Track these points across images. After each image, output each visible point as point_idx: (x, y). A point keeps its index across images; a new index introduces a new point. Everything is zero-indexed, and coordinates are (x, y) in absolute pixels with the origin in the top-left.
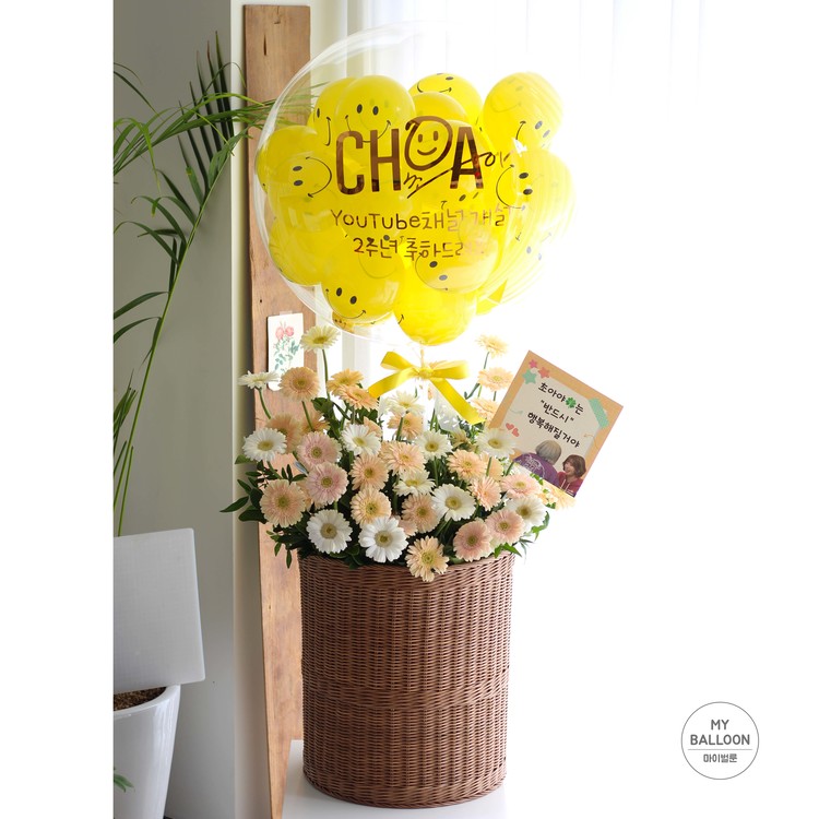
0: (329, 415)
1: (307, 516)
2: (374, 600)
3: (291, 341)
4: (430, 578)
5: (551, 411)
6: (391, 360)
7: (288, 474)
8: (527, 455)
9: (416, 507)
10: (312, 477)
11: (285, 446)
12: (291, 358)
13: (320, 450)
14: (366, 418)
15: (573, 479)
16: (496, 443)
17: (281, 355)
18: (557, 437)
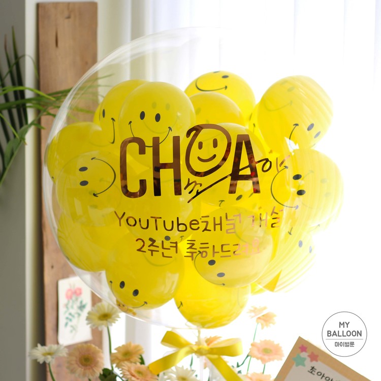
3: (79, 300)
6: (170, 339)
12: (79, 315)
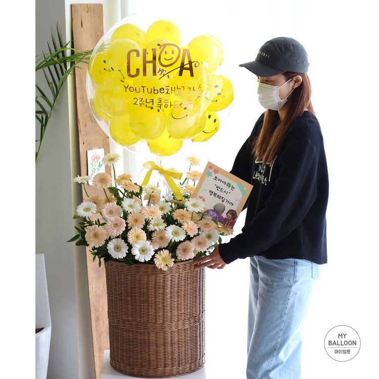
0: (117, 195)
1: (107, 241)
2: (140, 280)
3: (99, 162)
4: (165, 269)
5: (220, 189)
7: (98, 223)
8: (209, 210)
9: (158, 236)
10: (109, 223)
11: (96, 209)
12: (99, 170)
13: (112, 211)
14: (134, 196)
15: (231, 221)
16: (195, 205)
17: (94, 169)
18: (223, 201)
